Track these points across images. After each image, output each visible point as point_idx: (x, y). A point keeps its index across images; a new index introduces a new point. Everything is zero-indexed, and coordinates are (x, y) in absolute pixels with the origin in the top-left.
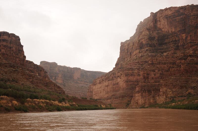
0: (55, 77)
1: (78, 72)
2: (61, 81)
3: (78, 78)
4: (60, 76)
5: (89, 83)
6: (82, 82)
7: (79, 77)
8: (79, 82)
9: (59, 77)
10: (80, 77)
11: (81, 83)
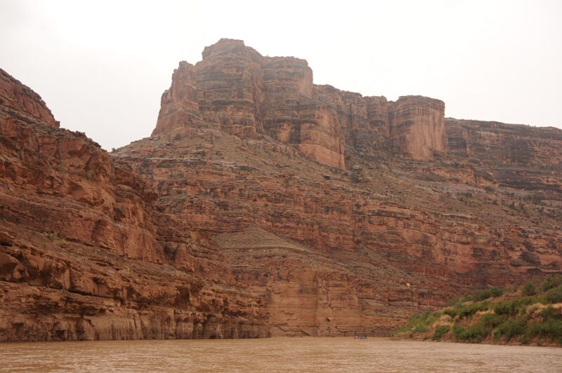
0: (297, 125)
1: (431, 118)
2: (335, 154)
3: (435, 154)
4: (325, 121)
5: (497, 185)
6: (459, 176)
7: (439, 148)
8: (442, 173)
9: (316, 123)
10: (445, 147)
11: (457, 181)
